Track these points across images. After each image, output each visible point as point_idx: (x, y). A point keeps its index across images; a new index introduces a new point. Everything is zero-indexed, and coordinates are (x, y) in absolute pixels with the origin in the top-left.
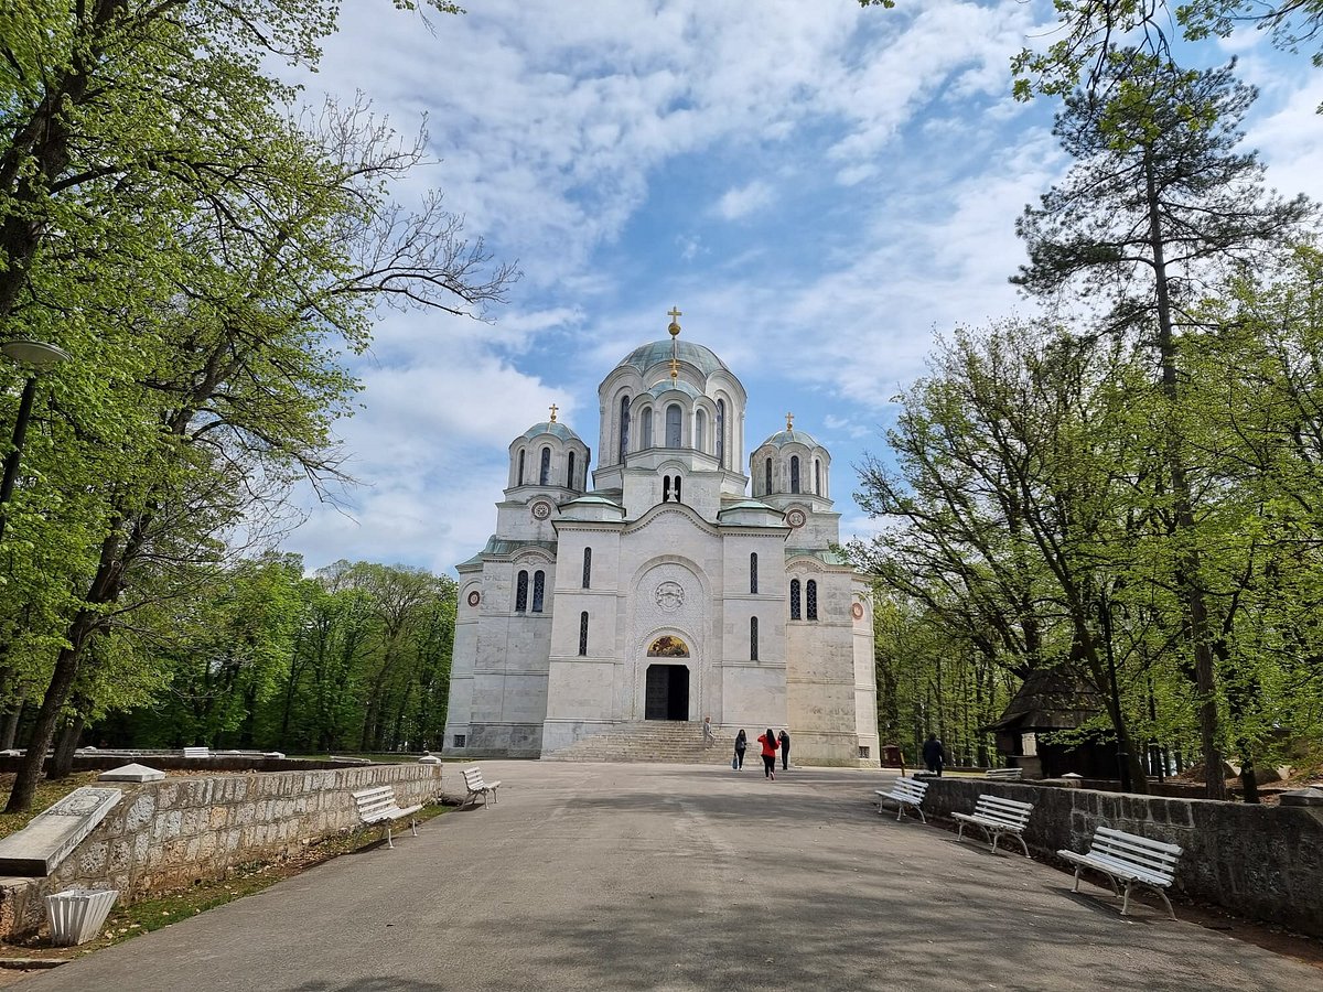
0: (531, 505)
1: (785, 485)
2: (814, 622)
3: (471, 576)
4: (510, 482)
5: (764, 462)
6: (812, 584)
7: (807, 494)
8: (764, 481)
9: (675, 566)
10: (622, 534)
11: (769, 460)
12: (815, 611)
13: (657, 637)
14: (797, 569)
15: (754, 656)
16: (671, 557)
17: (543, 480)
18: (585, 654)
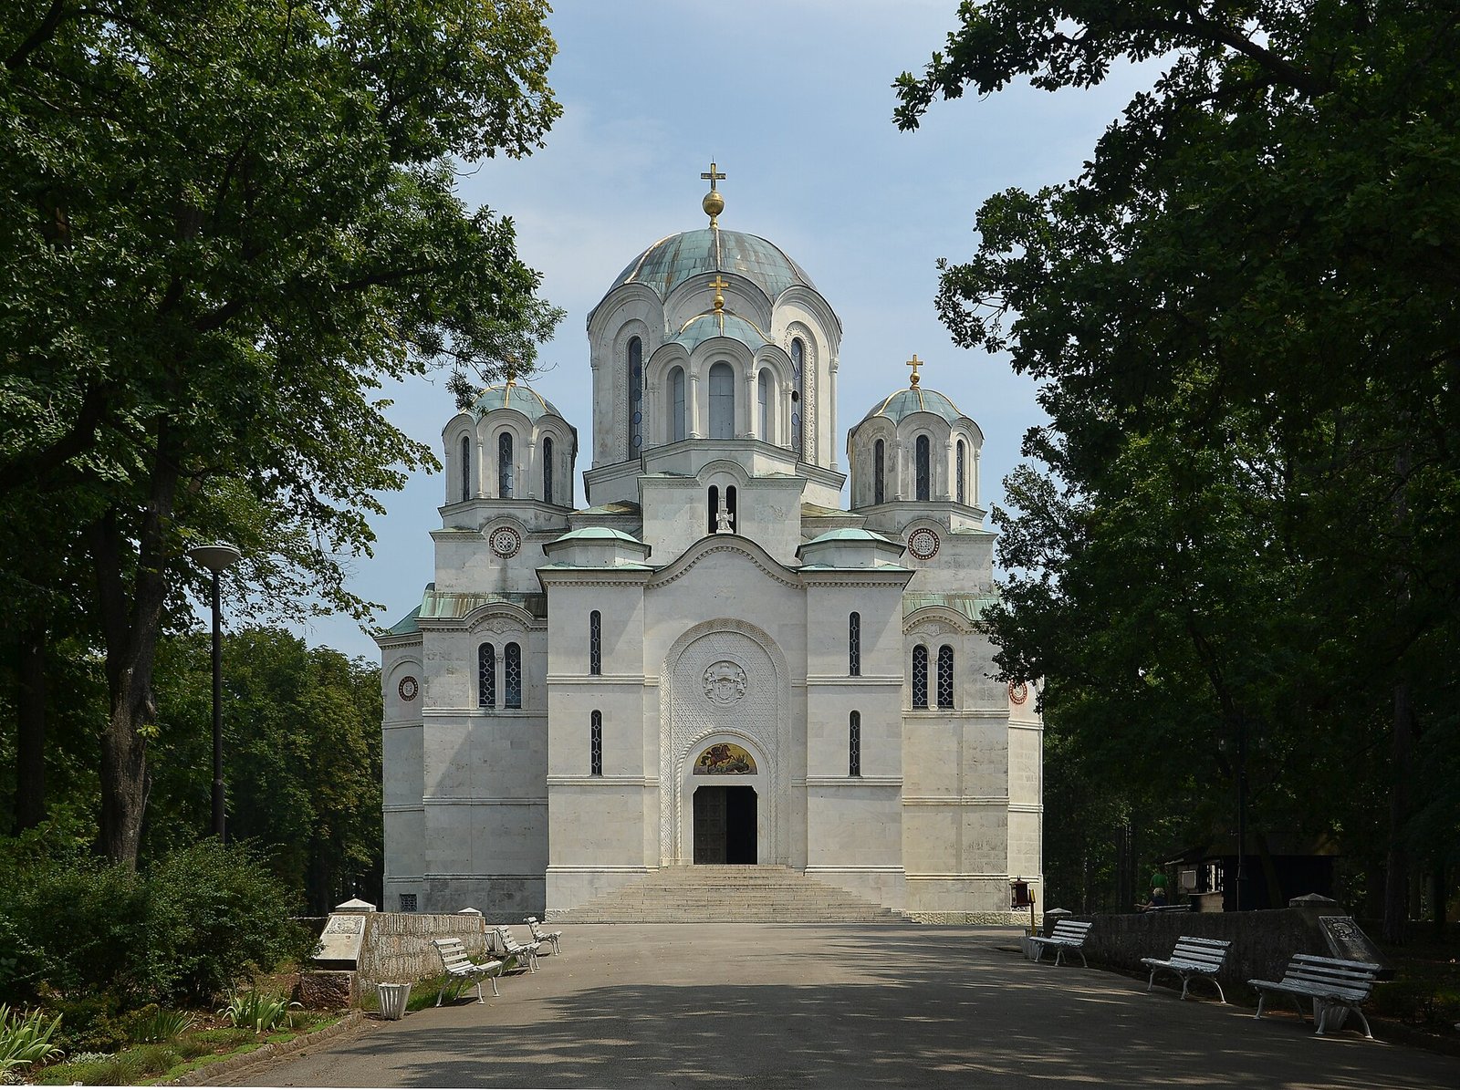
0: (487, 533)
1: (905, 486)
2: (948, 712)
3: (400, 652)
4: (449, 494)
5: (872, 447)
6: (946, 652)
7: (943, 502)
8: (872, 480)
9: (732, 637)
10: (647, 588)
11: (879, 444)
12: (950, 695)
13: (707, 745)
14: (922, 628)
15: (855, 770)
16: (725, 622)
17: (503, 488)
18: (600, 772)
